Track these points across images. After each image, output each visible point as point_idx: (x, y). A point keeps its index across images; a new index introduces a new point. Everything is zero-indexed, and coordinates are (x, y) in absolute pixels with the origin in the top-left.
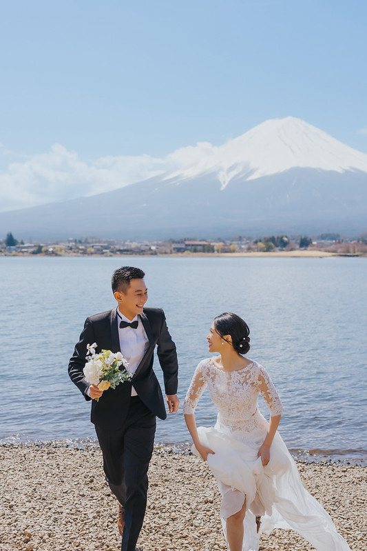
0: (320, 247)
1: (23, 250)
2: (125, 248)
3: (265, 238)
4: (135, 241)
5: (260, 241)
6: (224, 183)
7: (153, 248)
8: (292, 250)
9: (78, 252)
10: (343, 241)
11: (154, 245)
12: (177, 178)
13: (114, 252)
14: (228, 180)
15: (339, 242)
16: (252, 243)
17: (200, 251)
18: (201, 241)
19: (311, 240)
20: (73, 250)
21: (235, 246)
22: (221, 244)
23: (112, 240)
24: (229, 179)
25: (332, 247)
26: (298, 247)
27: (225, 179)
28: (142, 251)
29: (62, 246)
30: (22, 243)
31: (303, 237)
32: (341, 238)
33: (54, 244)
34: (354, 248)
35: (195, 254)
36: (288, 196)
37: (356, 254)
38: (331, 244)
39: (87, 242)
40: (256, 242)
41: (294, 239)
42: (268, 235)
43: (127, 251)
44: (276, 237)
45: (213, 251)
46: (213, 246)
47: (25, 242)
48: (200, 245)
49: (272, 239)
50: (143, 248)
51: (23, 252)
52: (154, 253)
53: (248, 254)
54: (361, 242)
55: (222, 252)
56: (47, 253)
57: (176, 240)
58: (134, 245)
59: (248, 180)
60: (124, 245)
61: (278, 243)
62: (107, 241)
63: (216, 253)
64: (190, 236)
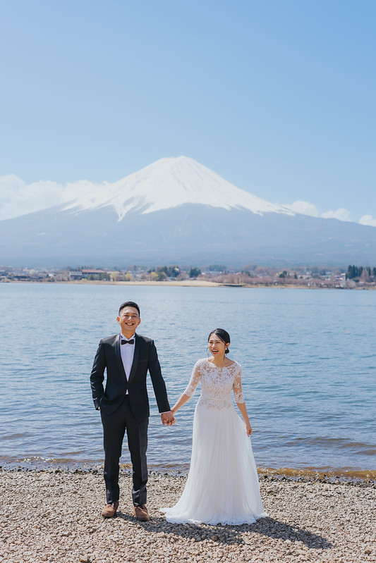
0: (208, 278)
2: (23, 274)
3: (158, 268)
4: (33, 268)
5: (154, 271)
6: (121, 215)
7: (51, 275)
8: (182, 280)
10: (228, 272)
11: (52, 272)
12: (75, 208)
13: (11, 278)
15: (225, 274)
16: (146, 272)
17: (96, 279)
18: (98, 269)
19: (200, 271)
21: (129, 275)
22: (117, 272)
23: (10, 267)
24: (126, 212)
25: (219, 278)
26: (188, 276)
27: (122, 211)
28: (40, 278)
31: (193, 268)
32: (227, 270)
34: (238, 279)
35: (91, 281)
36: (180, 230)
37: (240, 284)
38: (218, 275)
40: (150, 272)
41: (185, 270)
42: (162, 266)
43: (25, 277)
44: (168, 267)
45: (109, 280)
46: (109, 275)
48: (97, 273)
49: (165, 269)
50: (41, 275)
52: (52, 281)
53: (141, 283)
54: (244, 274)
55: (117, 280)
57: (74, 268)
58: (31, 272)
59: (144, 213)
60: (22, 272)
61: (170, 273)
62: (5, 268)
63: (111, 282)
64: (87, 265)
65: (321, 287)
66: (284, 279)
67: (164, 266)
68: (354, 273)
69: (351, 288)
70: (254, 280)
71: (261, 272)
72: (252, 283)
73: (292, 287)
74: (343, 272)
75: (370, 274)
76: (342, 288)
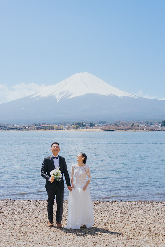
0: (98, 127)
2: (14, 127)
3: (75, 123)
4: (18, 124)
6: (58, 99)
8: (87, 128)
11: (27, 126)
12: (38, 97)
13: (9, 129)
14: (60, 98)
15: (106, 125)
16: (70, 125)
17: (47, 129)
18: (48, 124)
19: (94, 124)
21: (62, 127)
22: (57, 126)
23: (8, 124)
25: (103, 127)
26: (89, 127)
27: (59, 98)
28: (22, 129)
31: (91, 123)
32: (107, 123)
34: (112, 128)
35: (45, 130)
36: (85, 105)
37: (113, 130)
40: (72, 125)
41: (88, 124)
42: (77, 122)
43: (15, 129)
46: (53, 127)
48: (48, 126)
49: (79, 124)
50: (22, 127)
52: (28, 130)
53: (68, 130)
54: (115, 125)
55: (57, 129)
57: (37, 124)
58: (18, 126)
59: (68, 98)
61: (81, 125)
62: (6, 124)
63: (54, 130)
64: (43, 122)
65: (150, 130)
66: (133, 127)
69: (164, 131)
70: (119, 128)
71: (123, 124)
73: (137, 130)
74: (160, 123)
76: (160, 131)
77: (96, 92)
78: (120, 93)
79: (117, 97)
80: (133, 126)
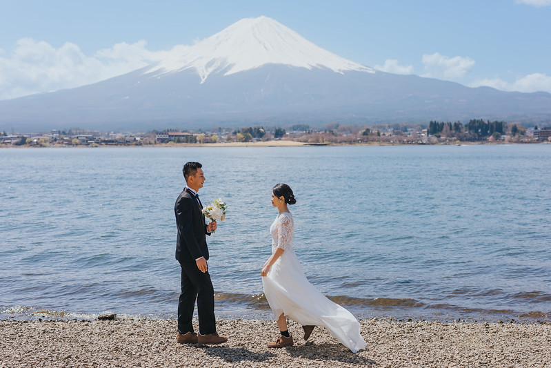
0: (293, 138)
1: (6, 141)
2: (110, 139)
3: (243, 129)
4: (119, 133)
5: (239, 132)
6: (204, 77)
7: (138, 139)
8: (268, 140)
9: (63, 143)
10: (312, 131)
11: (138, 136)
12: (159, 71)
13: (100, 143)
14: (206, 74)
15: (309, 133)
16: (231, 134)
17: (183, 142)
18: (183, 132)
19: (284, 131)
20: (57, 141)
21: (215, 137)
22: (203, 134)
23: (96, 131)
24: (208, 74)
25: (304, 137)
26: (273, 137)
27: (204, 74)
28: (127, 142)
29: (46, 137)
30: (5, 135)
31: (277, 128)
32: (311, 129)
33: (38, 135)
34: (323, 138)
35: (178, 144)
36: (262, 90)
37: (325, 143)
38: (302, 135)
39: (70, 133)
40: (235, 133)
41: (268, 130)
42: (246, 127)
43: (113, 141)
44: (253, 128)
45: (196, 142)
46: (196, 137)
47: (7, 134)
48: (183, 136)
49: (250, 130)
50: (128, 139)
51: (6, 143)
52: (139, 144)
53: (227, 144)
54: (328, 132)
55: (203, 143)
56: (31, 144)
57: (160, 131)
58: (118, 136)
59: (226, 74)
60: (108, 136)
61: (255, 134)
62: (91, 133)
63: (198, 143)
64: (172, 127)
65: (404, 143)
66: (367, 137)
67: (249, 127)
68: (435, 129)
69: (433, 144)
70: (339, 139)
71: (344, 130)
72: (336, 142)
73: (376, 144)
74: (423, 127)
75: (451, 129)
76: (424, 144)
77: (285, 61)
78: (338, 63)
79: (330, 71)
80: (367, 135)
